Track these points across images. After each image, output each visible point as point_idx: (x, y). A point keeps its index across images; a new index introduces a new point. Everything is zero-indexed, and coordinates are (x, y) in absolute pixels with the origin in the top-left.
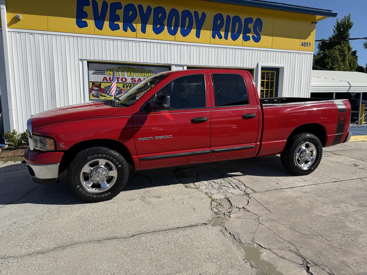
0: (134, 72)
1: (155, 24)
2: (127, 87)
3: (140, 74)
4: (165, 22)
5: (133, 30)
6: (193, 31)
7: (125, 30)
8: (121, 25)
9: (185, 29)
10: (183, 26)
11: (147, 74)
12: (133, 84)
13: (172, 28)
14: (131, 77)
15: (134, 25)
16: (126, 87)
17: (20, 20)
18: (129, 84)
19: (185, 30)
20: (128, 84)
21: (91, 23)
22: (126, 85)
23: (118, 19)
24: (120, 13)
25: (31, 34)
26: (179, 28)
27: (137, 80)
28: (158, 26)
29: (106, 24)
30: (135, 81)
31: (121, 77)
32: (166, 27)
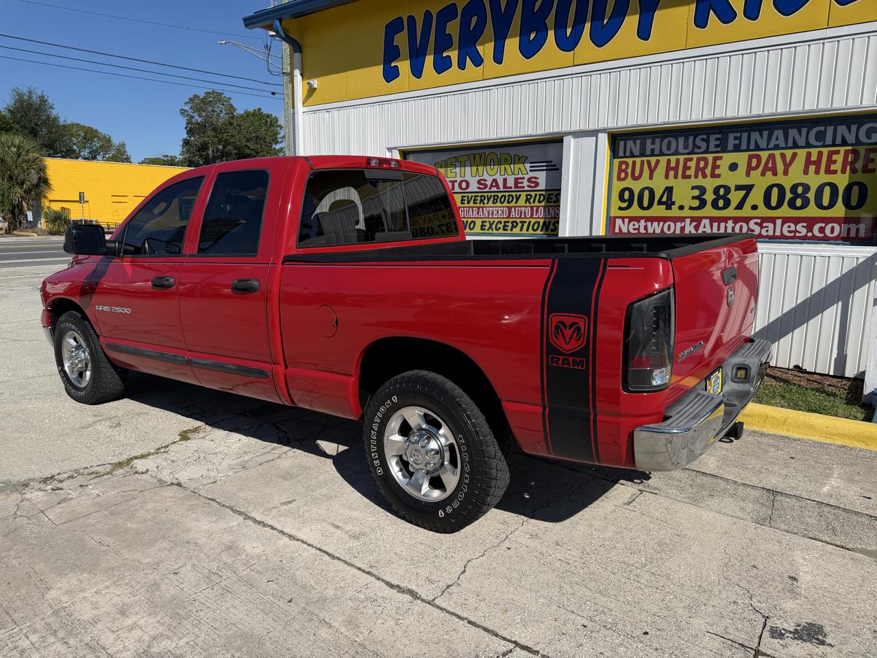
0: (485, 164)
1: (524, 34)
2: (468, 203)
3: (496, 167)
4: (550, 20)
5: (478, 61)
6: (631, 22)
7: (462, 66)
8: (454, 55)
9: (605, 22)
10: (598, 16)
11: (512, 166)
12: (480, 194)
13: (569, 31)
14: (478, 178)
15: (480, 48)
16: (466, 202)
17: (315, 89)
18: (474, 195)
19: (603, 26)
20: (470, 195)
21: (404, 66)
22: (466, 198)
23: (449, 46)
24: (453, 28)
25: (328, 110)
26: (588, 26)
27: (489, 183)
28: (532, 36)
29: (429, 60)
30: (486, 186)
31: (459, 179)
32: (551, 33)
